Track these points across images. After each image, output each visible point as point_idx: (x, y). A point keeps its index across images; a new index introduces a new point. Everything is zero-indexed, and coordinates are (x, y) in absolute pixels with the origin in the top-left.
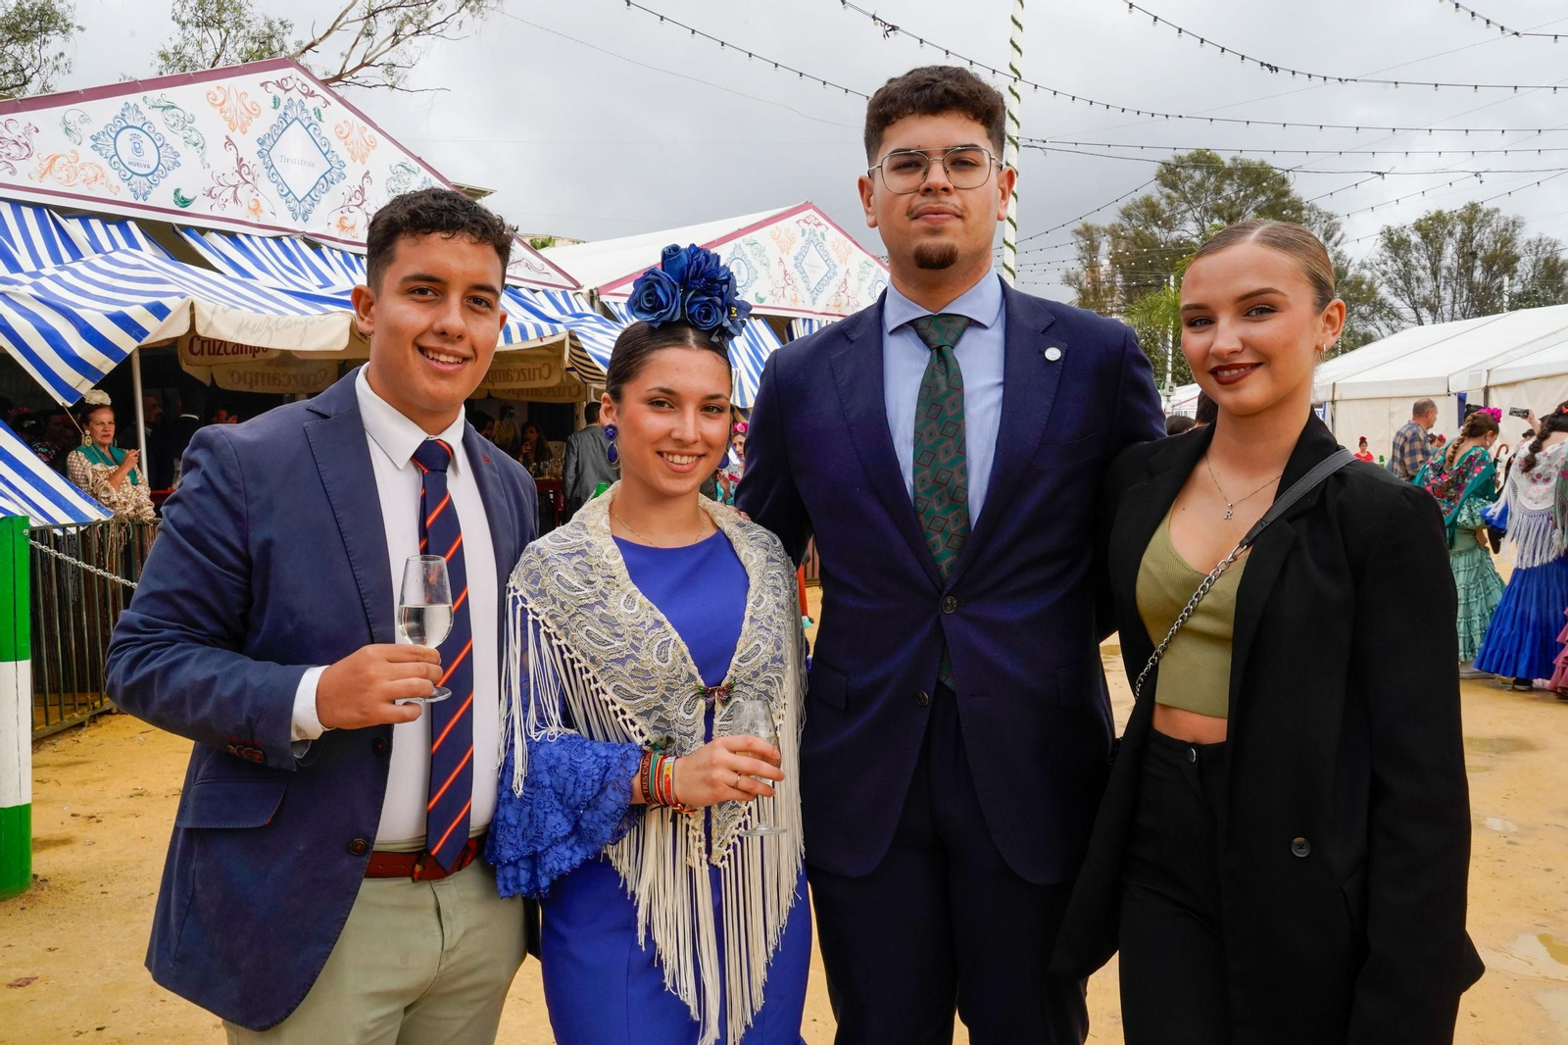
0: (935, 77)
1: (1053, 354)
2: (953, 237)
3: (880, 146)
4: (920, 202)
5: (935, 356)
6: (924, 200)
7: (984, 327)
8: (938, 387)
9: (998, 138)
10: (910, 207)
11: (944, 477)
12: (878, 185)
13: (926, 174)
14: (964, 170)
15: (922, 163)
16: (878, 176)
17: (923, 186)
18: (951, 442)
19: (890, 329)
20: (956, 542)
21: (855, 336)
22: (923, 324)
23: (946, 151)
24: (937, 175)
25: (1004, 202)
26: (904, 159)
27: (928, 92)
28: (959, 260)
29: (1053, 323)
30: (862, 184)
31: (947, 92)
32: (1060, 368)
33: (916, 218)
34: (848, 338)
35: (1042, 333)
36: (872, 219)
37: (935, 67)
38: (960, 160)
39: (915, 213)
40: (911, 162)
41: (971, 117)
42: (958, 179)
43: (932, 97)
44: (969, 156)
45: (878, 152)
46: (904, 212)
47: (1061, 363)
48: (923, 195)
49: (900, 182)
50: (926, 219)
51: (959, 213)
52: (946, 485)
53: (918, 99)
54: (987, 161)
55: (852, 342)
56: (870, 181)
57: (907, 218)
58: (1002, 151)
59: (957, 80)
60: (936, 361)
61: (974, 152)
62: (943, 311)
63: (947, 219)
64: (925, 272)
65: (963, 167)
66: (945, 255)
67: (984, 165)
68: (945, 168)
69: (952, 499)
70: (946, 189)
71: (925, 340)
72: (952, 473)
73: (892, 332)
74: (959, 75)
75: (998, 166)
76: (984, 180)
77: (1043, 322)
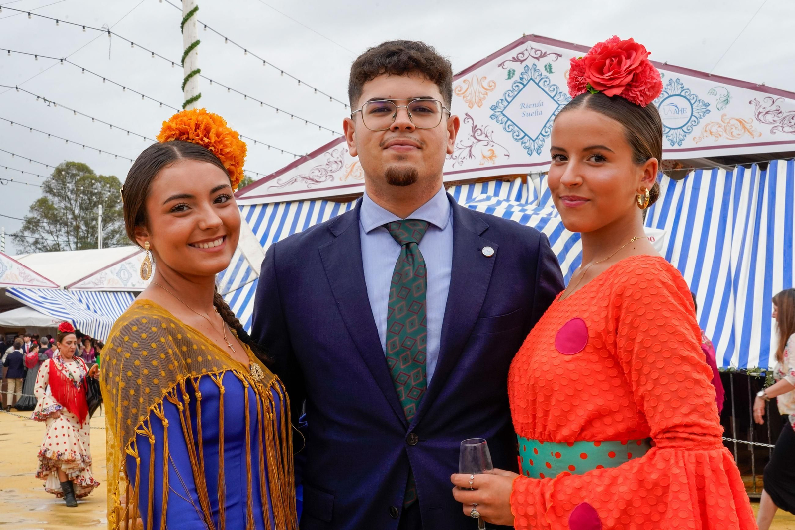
0: (402, 47)
1: (488, 251)
2: (416, 163)
3: (360, 96)
4: (391, 137)
5: (405, 250)
6: (393, 135)
7: (440, 229)
8: (407, 274)
9: (448, 94)
10: (382, 139)
11: (409, 343)
12: (359, 124)
13: (395, 117)
14: (422, 116)
15: (392, 109)
16: (359, 119)
17: (393, 125)
18: (415, 317)
19: (368, 230)
20: (416, 393)
21: (337, 233)
22: (393, 227)
23: (409, 101)
24: (403, 118)
25: (451, 141)
26: (378, 106)
27: (395, 58)
28: (419, 180)
29: (488, 229)
30: (346, 124)
31: (410, 58)
32: (493, 262)
33: (386, 148)
34: (332, 233)
35: (481, 235)
36: (354, 150)
37: (402, 41)
38: (421, 108)
39: (386, 144)
40: (383, 108)
41: (428, 78)
42: (417, 121)
43: (399, 61)
44: (425, 105)
45: (358, 101)
46: (378, 143)
47: (494, 259)
48: (393, 131)
49: (375, 122)
50: (393, 149)
51: (419, 144)
52: (410, 349)
53: (389, 63)
54: (439, 109)
55: (335, 237)
56: (352, 122)
57: (380, 148)
58: (450, 104)
59: (418, 50)
60: (405, 256)
61: (430, 103)
62: (409, 218)
63: (410, 149)
64: (395, 188)
65: (422, 113)
66: (409, 176)
67: (438, 112)
68: (409, 114)
69: (414, 360)
70: (409, 128)
71: (396, 238)
72: (416, 340)
73: (369, 233)
74: (419, 47)
75: (447, 114)
76: (438, 123)
77: (480, 228)
